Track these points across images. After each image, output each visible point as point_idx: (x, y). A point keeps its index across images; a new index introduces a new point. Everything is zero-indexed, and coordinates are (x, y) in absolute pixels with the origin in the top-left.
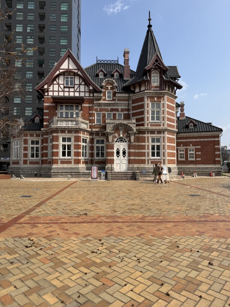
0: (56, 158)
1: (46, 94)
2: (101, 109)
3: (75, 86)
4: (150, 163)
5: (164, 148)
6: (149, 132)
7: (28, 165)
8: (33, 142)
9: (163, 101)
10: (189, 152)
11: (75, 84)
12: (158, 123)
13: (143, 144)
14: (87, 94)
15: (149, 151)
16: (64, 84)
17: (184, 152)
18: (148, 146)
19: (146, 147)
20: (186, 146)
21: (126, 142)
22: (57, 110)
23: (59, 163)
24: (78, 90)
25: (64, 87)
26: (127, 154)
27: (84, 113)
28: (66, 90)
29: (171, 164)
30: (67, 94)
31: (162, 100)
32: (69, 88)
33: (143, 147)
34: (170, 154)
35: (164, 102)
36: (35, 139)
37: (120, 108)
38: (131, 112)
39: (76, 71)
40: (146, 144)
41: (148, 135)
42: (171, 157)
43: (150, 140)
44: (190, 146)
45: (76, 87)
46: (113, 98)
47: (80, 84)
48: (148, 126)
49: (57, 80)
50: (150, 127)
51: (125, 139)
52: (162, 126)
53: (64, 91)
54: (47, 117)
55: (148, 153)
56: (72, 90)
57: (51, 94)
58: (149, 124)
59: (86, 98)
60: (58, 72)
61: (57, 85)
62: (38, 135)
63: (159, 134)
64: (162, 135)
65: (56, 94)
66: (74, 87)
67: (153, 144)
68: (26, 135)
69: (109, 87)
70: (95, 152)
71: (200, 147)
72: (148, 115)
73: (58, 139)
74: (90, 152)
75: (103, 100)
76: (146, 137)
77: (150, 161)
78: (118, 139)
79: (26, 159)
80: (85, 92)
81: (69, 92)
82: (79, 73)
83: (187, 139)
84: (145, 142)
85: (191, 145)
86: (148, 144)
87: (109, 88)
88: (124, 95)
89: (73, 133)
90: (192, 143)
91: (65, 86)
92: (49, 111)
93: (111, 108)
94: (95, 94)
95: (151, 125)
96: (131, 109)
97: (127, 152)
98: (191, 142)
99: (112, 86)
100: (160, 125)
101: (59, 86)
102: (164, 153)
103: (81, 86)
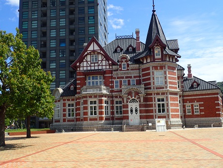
0: (86, 116)
1: (78, 69)
2: (118, 77)
4: (157, 118)
5: (167, 106)
6: (155, 94)
7: (66, 123)
8: (69, 105)
10: (194, 108)
11: (99, 60)
12: (161, 86)
13: (151, 103)
14: (108, 67)
15: (156, 108)
16: (90, 61)
17: (190, 108)
18: (155, 104)
20: (192, 102)
21: (137, 102)
22: (86, 80)
23: (89, 120)
24: (101, 64)
25: (91, 63)
26: (138, 112)
27: (106, 81)
30: (93, 68)
31: (164, 68)
32: (94, 63)
33: (151, 106)
35: (165, 70)
36: (71, 102)
37: (133, 76)
38: (142, 78)
39: (99, 51)
40: (153, 103)
41: (154, 96)
42: (175, 112)
43: (156, 100)
44: (195, 102)
46: (127, 68)
48: (154, 89)
51: (136, 100)
52: (165, 88)
54: (79, 86)
55: (155, 110)
58: (155, 87)
59: (107, 70)
60: (86, 53)
62: (73, 100)
63: (163, 95)
64: (165, 95)
65: (85, 69)
66: (98, 63)
67: (159, 103)
68: (64, 100)
70: (115, 110)
71: (203, 103)
73: (87, 102)
74: (112, 110)
75: (120, 71)
76: (153, 98)
77: (157, 116)
78: (131, 101)
79: (65, 118)
80: (106, 65)
82: (101, 52)
84: (152, 101)
87: (124, 61)
88: (135, 66)
89: (98, 97)
90: (196, 100)
92: (80, 82)
93: (126, 76)
95: (157, 88)
96: (142, 76)
97: (138, 110)
99: (126, 60)
100: (163, 88)
101: (87, 63)
102: (168, 109)
103: (103, 61)
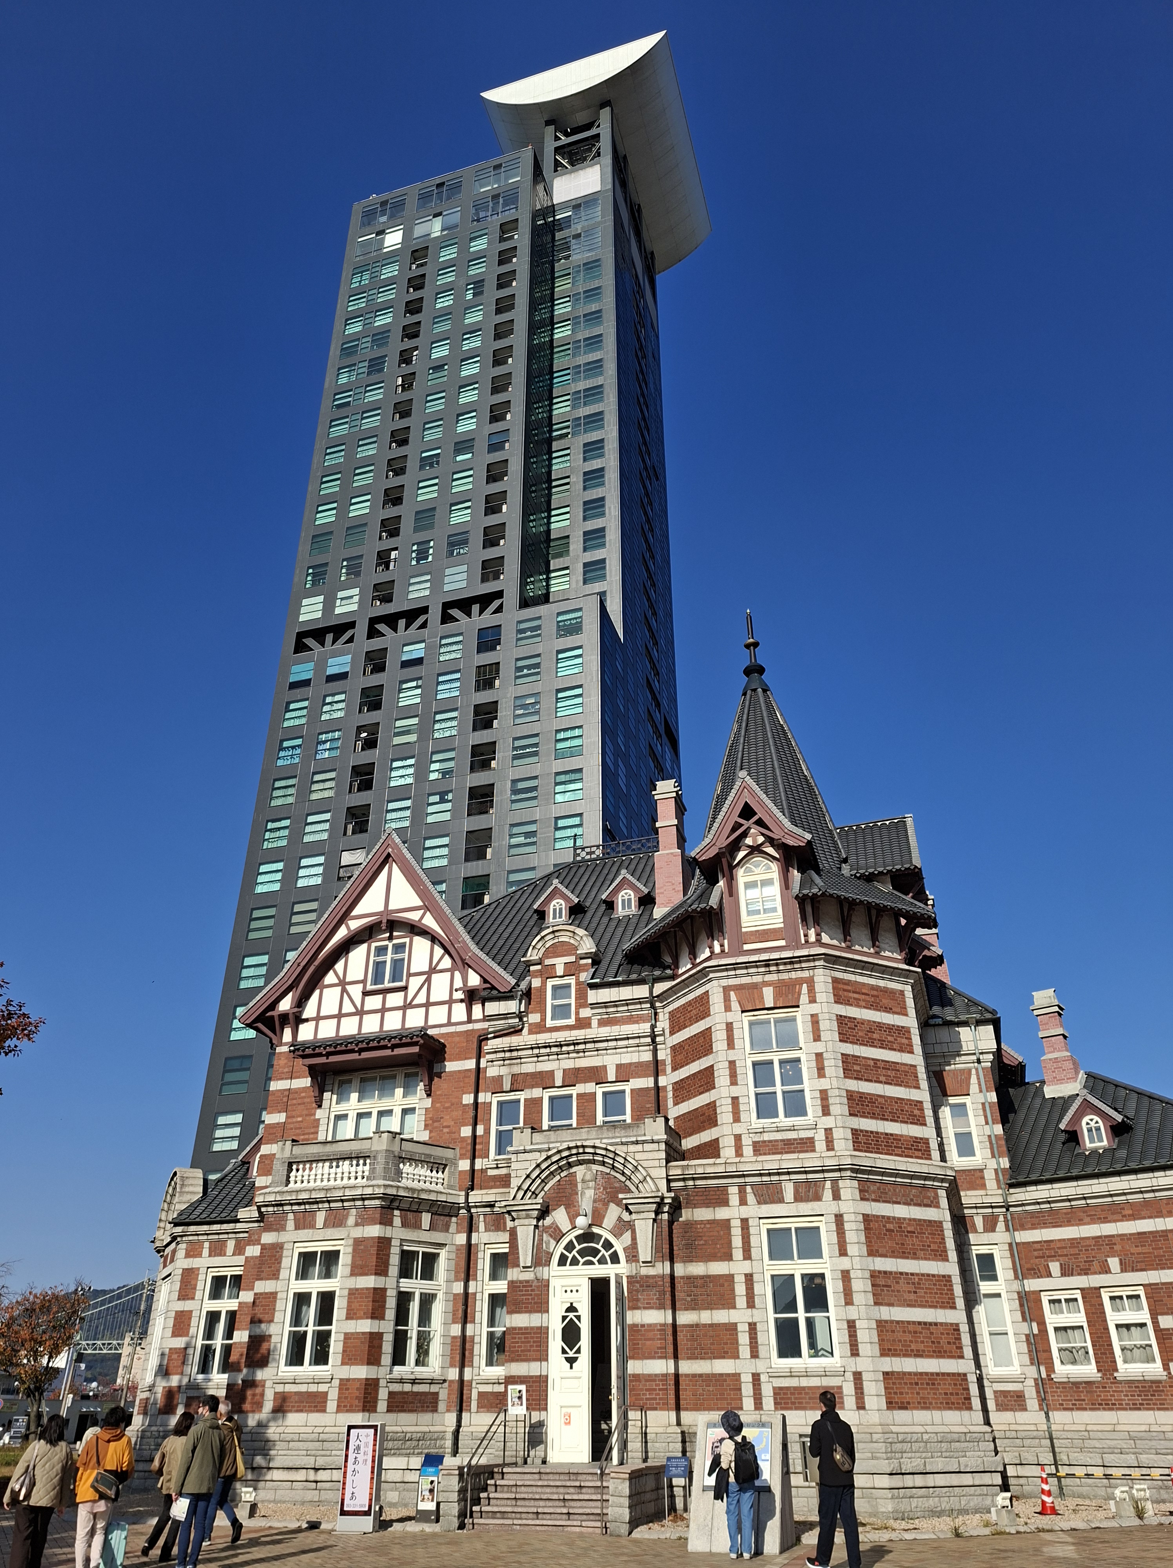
1: (287, 1035)
2: (520, 1078)
3: (412, 980)
4: (768, 1402)
5: (849, 1296)
6: (749, 1189)
8: (217, 1287)
9: (812, 1000)
10: (1113, 1318)
12: (792, 1129)
13: (717, 1268)
14: (459, 1012)
15: (756, 1316)
16: (364, 982)
17: (1080, 1318)
18: (749, 1278)
19: (740, 1289)
20: (1086, 1272)
21: (615, 1259)
22: (320, 1106)
23: (268, 1405)
24: (421, 999)
25: (366, 994)
27: (438, 1105)
28: (373, 1002)
29: (925, 1405)
30: (371, 1025)
31: (804, 998)
32: (385, 992)
33: (721, 1292)
34: (908, 1337)
35: (815, 1008)
36: (229, 1265)
37: (611, 1062)
38: (669, 1078)
39: (414, 916)
40: (738, 1267)
41: (745, 1212)
42: (918, 1355)
43: (760, 1241)
44: (1106, 1270)
45: (415, 983)
46: (577, 1013)
47: (433, 970)
48: (739, 1152)
49: (339, 966)
50: (750, 1162)
51: (608, 1245)
52: (821, 1145)
53: (360, 1013)
54: (275, 1150)
55: (752, 1327)
56: (395, 1001)
57: (306, 1033)
58: (747, 1141)
59: (452, 1029)
60: (342, 933)
61: (339, 989)
63: (807, 1200)
64: (827, 1205)
65: (327, 1030)
67: (783, 1267)
68: (193, 1252)
69: (560, 963)
70: (481, 1328)
72: (735, 1091)
73: (280, 1263)
74: (456, 1329)
75: (531, 1032)
76: (736, 1224)
77: (767, 1391)
78: (570, 1247)
80: (450, 1002)
81: (383, 1010)
82: (429, 921)
83: (1080, 1222)
84: (728, 1257)
85: (1114, 1263)
86: (746, 1267)
87: (560, 971)
88: (626, 993)
89: (351, 1220)
90: (1117, 1247)
91: (369, 987)
92: (287, 1117)
93: (569, 1064)
94: (493, 1008)
95: (759, 1148)
96: (669, 1061)
98: (1108, 1243)
99: (572, 959)
100: (807, 1145)
101: (344, 990)
102: (852, 1326)
103: (434, 976)
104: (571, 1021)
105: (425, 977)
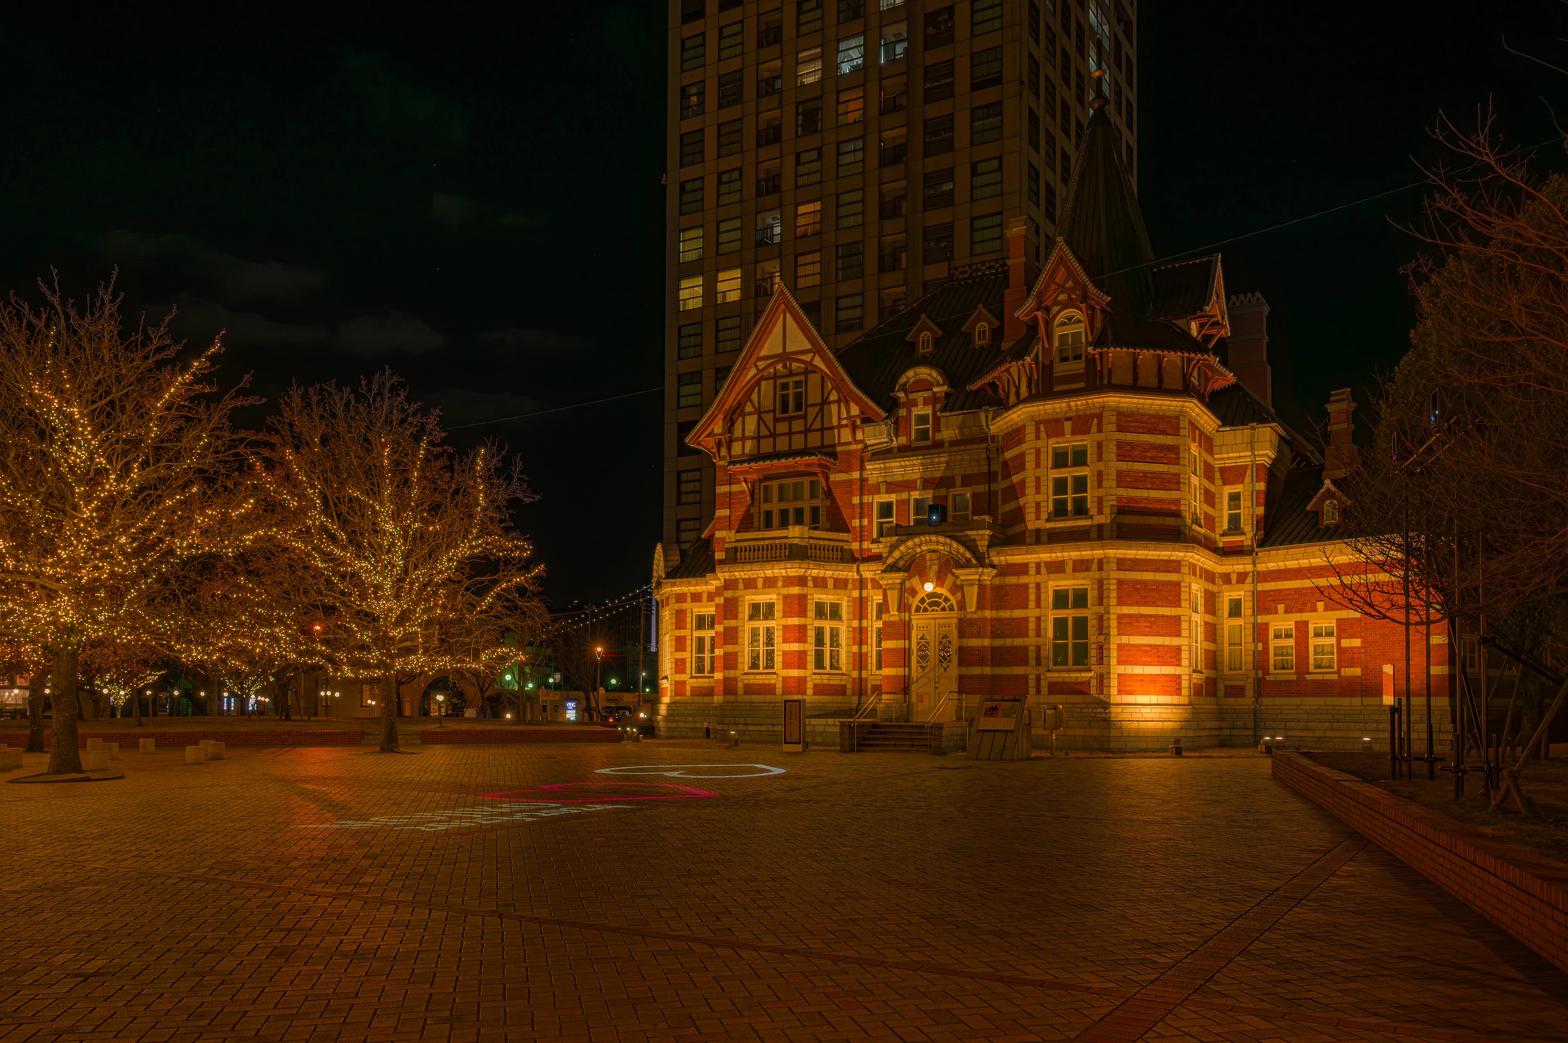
2: (892, 484)
3: (810, 410)
4: (1046, 691)
5: (1102, 628)
6: (1042, 564)
8: (700, 622)
9: (1100, 431)
10: (1313, 642)
11: (809, 403)
13: (1018, 613)
17: (1291, 642)
19: (1032, 626)
20: (1301, 611)
21: (951, 609)
22: (752, 504)
24: (817, 425)
25: (776, 420)
26: (954, 657)
28: (782, 427)
29: (1147, 693)
31: (1094, 429)
33: (1019, 626)
34: (1140, 654)
35: (1101, 437)
36: (706, 609)
37: (958, 472)
39: (807, 357)
40: (1031, 613)
42: (1147, 664)
44: (1314, 609)
45: (812, 412)
47: (825, 402)
48: (1038, 541)
50: (1044, 547)
51: (947, 600)
52: (1094, 535)
53: (774, 435)
54: (725, 534)
56: (798, 425)
58: (1044, 533)
60: (753, 372)
61: (756, 417)
65: (751, 449)
66: (805, 417)
69: (920, 397)
71: (1357, 614)
72: (1039, 497)
74: (857, 648)
77: (1046, 684)
78: (922, 601)
79: (682, 676)
81: (790, 434)
82: (818, 362)
83: (1304, 578)
85: (1321, 605)
86: (1037, 612)
87: (920, 403)
88: (967, 422)
89: (779, 584)
91: (778, 416)
92: (730, 512)
93: (926, 475)
95: (1050, 537)
96: (999, 473)
97: (954, 647)
98: (1319, 592)
100: (1085, 535)
102: (1102, 647)
103: (825, 407)
104: (928, 443)
105: (818, 408)
